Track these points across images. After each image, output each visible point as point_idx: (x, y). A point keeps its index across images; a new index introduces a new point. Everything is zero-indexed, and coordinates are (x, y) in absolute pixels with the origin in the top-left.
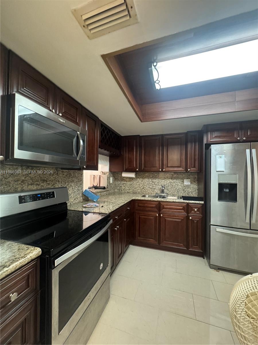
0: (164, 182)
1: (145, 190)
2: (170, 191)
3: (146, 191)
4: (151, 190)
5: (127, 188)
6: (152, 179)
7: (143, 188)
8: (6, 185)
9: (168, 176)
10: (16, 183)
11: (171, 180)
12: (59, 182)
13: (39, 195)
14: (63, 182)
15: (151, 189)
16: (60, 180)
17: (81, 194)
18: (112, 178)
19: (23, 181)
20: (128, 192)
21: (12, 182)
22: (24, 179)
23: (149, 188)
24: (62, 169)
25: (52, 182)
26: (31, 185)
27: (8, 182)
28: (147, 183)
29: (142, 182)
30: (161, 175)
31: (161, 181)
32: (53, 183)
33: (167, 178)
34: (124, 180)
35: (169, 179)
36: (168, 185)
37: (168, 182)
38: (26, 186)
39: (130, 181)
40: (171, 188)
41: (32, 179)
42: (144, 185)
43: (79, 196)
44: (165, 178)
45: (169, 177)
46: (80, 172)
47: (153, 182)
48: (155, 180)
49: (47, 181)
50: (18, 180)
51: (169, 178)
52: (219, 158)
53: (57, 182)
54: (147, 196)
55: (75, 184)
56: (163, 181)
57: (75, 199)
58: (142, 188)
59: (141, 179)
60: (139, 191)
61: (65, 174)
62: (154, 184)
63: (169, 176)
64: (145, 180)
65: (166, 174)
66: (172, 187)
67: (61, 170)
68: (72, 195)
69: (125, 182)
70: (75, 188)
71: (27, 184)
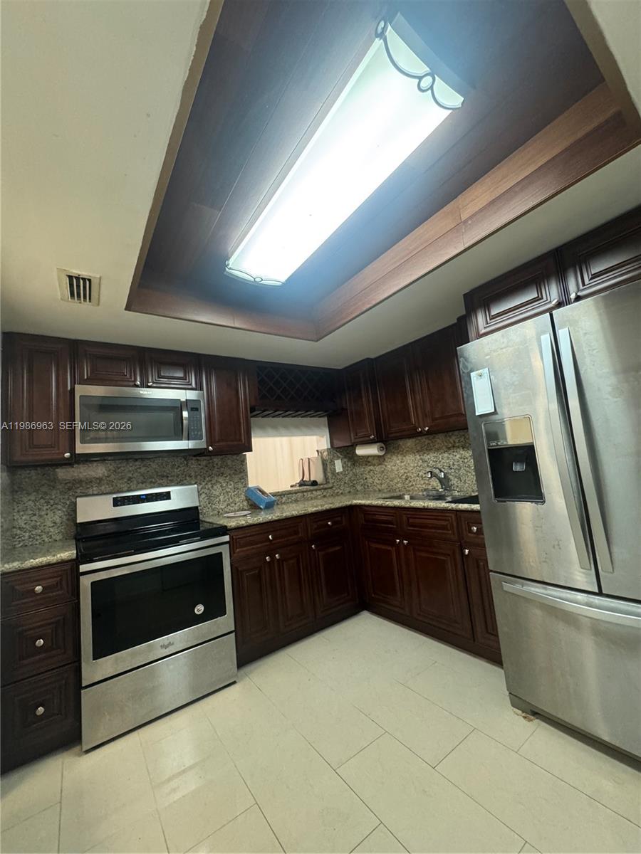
0: (448, 458)
1: (410, 484)
2: (465, 482)
3: (413, 485)
4: (422, 482)
5: (376, 481)
6: (421, 453)
7: (407, 479)
8: (108, 484)
9: (454, 442)
10: (120, 482)
11: (463, 453)
12: (190, 476)
13: (144, 497)
14: (199, 477)
15: (422, 479)
16: (193, 474)
17: (243, 496)
18: (340, 461)
19: (130, 479)
20: (380, 491)
21: (115, 481)
22: (131, 475)
23: (418, 476)
24: (195, 456)
25: (177, 477)
26: (142, 483)
27: (110, 481)
28: (412, 465)
29: (403, 464)
30: (438, 441)
31: (440, 456)
32: (179, 480)
33: (454, 447)
34: (369, 462)
35: (458, 450)
36: (458, 465)
37: (457, 457)
38: (135, 486)
39: (380, 464)
40: (467, 471)
41: (142, 475)
42: (406, 471)
43: (237, 500)
44: (449, 448)
45: (457, 445)
46: (238, 458)
47: (424, 461)
48: (429, 457)
49: (168, 477)
50: (123, 478)
51: (459, 447)
52: (477, 378)
53: (187, 478)
54: (407, 497)
55: (228, 478)
56: (446, 455)
57: (228, 505)
58: (404, 477)
59: (400, 457)
60: (399, 485)
61: (204, 463)
62: (428, 466)
63: (457, 441)
64: (407, 457)
65: (450, 437)
66: (467, 469)
67: (195, 458)
68: (221, 498)
69: (372, 468)
70: (227, 485)
71: (135, 482)
